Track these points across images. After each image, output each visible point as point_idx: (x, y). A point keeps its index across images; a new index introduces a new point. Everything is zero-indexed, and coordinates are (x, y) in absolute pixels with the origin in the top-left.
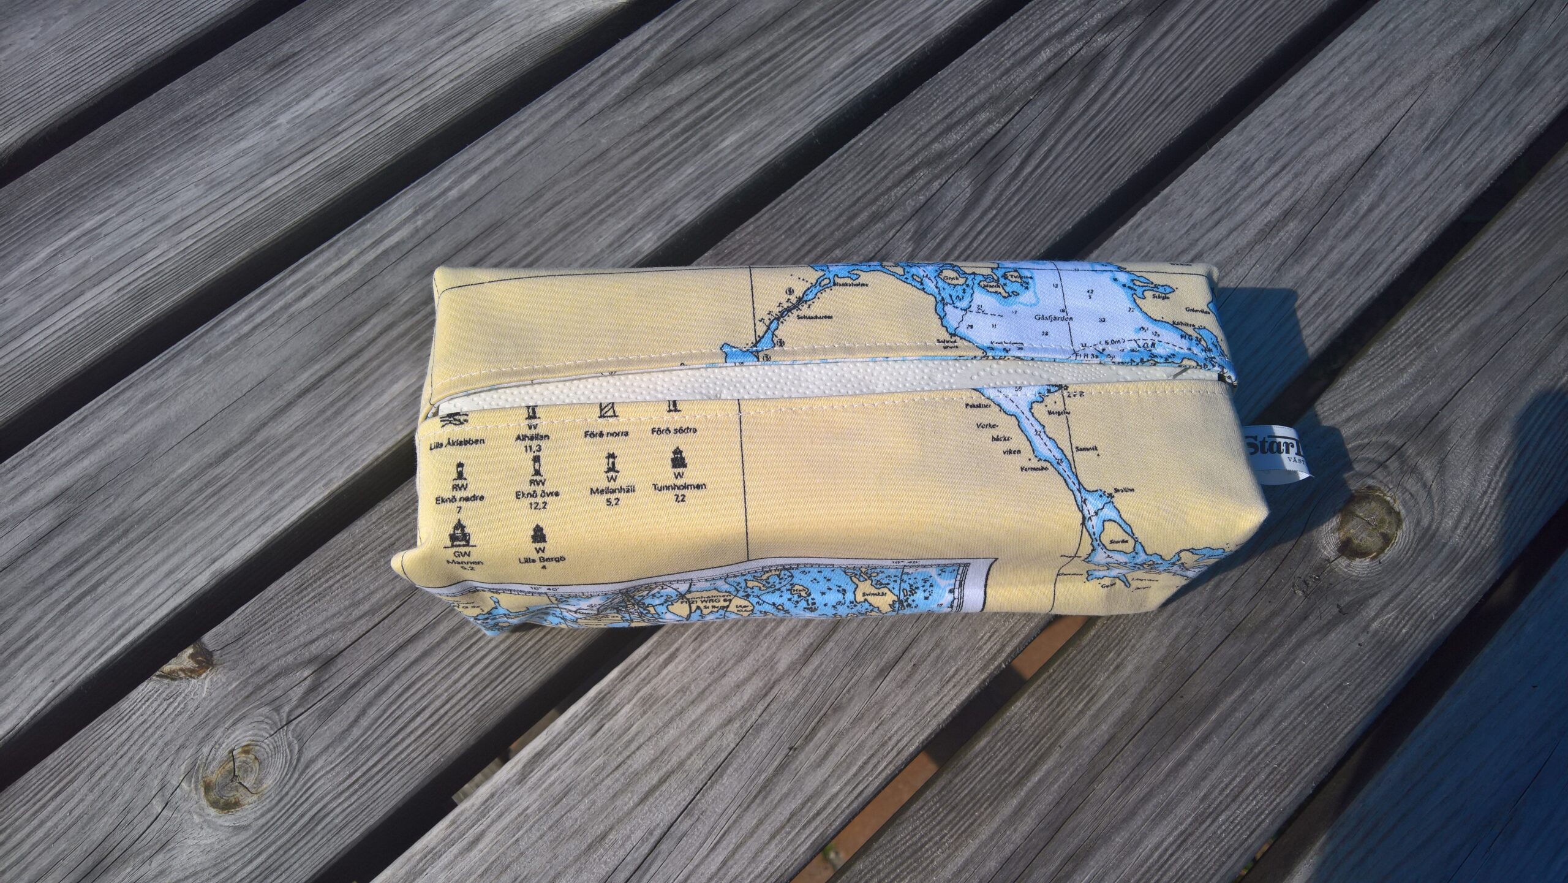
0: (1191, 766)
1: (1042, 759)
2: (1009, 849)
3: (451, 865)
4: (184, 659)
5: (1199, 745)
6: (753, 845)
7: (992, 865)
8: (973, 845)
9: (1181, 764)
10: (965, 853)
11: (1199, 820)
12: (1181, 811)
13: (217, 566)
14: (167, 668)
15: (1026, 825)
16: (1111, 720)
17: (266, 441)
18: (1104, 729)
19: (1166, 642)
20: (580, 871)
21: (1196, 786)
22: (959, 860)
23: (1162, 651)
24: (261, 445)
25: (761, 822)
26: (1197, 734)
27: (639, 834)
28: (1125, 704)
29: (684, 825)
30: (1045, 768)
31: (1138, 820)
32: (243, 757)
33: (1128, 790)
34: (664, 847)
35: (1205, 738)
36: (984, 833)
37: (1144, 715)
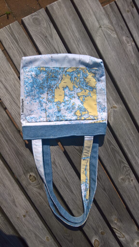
0: (13, 154)
9: (13, 153)
35: (15, 156)
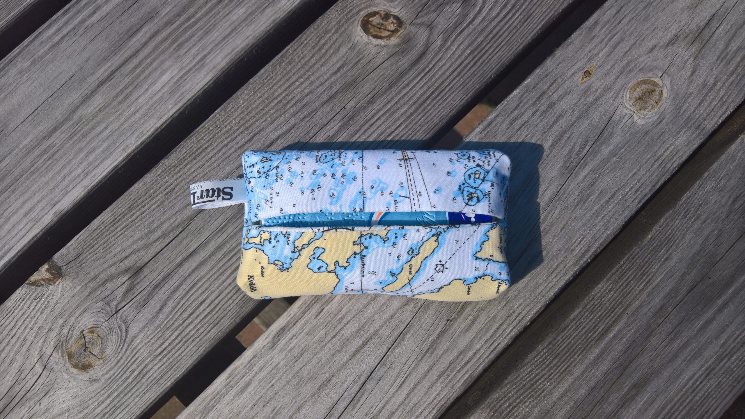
1: (615, 322)
2: (593, 382)
3: (232, 402)
4: (43, 272)
5: (720, 310)
6: (426, 383)
7: (583, 392)
8: (570, 379)
10: (566, 384)
11: (720, 359)
12: (707, 353)
13: (57, 208)
14: (33, 278)
15: (605, 366)
16: (662, 295)
17: (80, 120)
18: (657, 300)
19: (700, 241)
20: (315, 403)
21: (717, 337)
22: (561, 390)
23: (697, 247)
24: (77, 123)
25: (430, 368)
26: (720, 302)
27: (351, 378)
28: (671, 284)
29: (380, 372)
30: (617, 328)
31: (679, 360)
32: (90, 335)
33: (672, 341)
34: (368, 386)
36: (577, 371)
37: (684, 291)
